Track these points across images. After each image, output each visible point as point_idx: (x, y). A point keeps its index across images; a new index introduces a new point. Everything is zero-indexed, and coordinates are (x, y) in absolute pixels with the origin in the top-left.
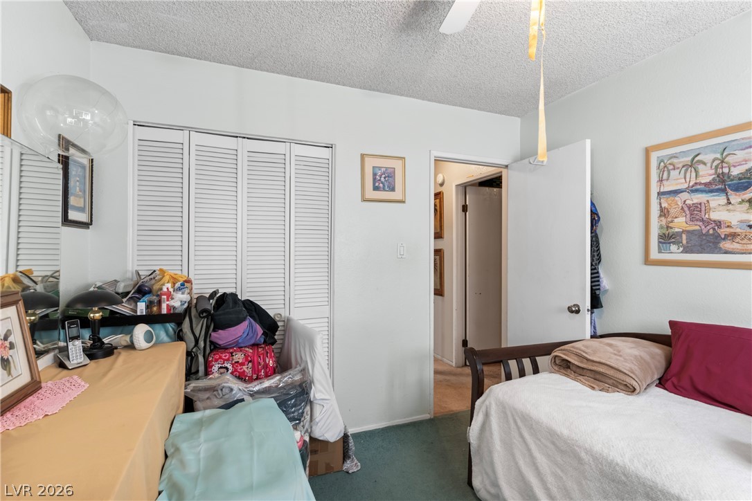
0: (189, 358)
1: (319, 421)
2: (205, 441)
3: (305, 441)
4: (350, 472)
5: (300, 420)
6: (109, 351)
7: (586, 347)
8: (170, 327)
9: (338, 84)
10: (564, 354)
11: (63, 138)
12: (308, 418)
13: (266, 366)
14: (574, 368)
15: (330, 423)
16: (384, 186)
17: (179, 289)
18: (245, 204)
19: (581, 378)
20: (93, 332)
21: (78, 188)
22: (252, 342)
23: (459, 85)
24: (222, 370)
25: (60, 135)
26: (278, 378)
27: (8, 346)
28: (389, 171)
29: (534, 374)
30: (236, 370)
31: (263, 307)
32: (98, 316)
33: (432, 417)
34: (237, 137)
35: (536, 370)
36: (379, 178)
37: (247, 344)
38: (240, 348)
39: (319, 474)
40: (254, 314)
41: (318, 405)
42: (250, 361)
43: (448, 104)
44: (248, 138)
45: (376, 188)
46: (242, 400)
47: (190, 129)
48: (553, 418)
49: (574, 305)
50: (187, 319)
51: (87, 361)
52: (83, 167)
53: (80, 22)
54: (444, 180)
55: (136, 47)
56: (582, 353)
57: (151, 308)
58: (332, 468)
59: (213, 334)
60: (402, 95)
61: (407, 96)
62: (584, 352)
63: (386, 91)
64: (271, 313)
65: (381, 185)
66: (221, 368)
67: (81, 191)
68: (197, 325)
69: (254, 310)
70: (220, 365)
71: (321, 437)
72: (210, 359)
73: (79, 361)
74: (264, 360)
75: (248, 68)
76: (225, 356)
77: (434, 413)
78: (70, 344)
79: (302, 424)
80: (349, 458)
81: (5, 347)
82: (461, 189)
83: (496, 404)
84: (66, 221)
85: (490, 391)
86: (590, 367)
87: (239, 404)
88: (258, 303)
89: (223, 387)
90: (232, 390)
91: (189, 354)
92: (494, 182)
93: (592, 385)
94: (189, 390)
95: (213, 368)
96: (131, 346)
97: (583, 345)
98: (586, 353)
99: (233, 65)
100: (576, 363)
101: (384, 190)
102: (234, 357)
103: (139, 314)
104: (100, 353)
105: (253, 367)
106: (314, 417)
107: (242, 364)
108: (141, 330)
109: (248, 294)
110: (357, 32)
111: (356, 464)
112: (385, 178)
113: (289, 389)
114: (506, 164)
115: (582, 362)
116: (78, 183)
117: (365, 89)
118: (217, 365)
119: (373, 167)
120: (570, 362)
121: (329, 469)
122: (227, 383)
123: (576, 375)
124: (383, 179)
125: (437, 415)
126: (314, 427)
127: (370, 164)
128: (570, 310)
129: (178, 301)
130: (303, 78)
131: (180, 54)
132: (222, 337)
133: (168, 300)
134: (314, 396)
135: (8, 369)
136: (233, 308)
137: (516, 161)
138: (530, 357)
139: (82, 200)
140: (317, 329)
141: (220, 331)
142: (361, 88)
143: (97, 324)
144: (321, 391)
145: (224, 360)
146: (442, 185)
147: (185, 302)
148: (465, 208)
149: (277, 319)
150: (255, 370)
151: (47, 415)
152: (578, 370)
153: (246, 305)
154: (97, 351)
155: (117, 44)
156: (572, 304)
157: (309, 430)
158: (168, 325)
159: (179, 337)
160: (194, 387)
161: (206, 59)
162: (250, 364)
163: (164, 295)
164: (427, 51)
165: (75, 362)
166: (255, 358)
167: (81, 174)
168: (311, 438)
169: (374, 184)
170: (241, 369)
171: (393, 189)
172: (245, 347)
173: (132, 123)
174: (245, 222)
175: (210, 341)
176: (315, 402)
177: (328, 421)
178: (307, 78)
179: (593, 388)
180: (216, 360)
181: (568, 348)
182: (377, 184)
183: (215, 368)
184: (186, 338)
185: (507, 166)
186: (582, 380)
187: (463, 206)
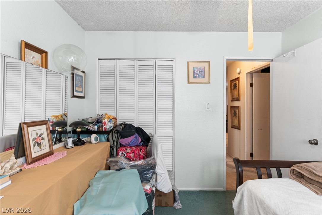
0: (111, 149)
1: (159, 183)
2: (103, 183)
3: (152, 191)
4: (176, 208)
5: (149, 181)
6: (83, 143)
7: (316, 166)
8: (106, 136)
9: (176, 31)
10: (299, 169)
11: (73, 67)
12: (154, 180)
13: (140, 155)
14: (306, 179)
15: (164, 184)
16: (199, 76)
17: (109, 121)
18: (138, 87)
19: (309, 185)
20: (78, 136)
21: (79, 84)
22: (136, 144)
23: (237, 20)
24: (122, 155)
25: (71, 66)
26: (142, 161)
27: (41, 139)
28: (202, 68)
29: (278, 178)
30: (127, 156)
31: (145, 130)
32: (79, 130)
33: (225, 190)
34: (134, 60)
35: (280, 176)
36: (196, 72)
37: (133, 145)
38: (130, 146)
39: (162, 206)
40: (140, 133)
41: (159, 175)
42: (133, 153)
43: (234, 31)
44: (138, 60)
45: (195, 77)
46: (125, 168)
47: (117, 59)
48: (278, 207)
49: (314, 140)
50: (111, 133)
51: (74, 146)
52: (82, 77)
53: (80, 25)
54: (240, 71)
55: (98, 31)
56: (312, 170)
57: (100, 128)
58: (169, 205)
59: (120, 140)
60: (208, 31)
61: (211, 31)
62: (313, 169)
63: (199, 30)
64: (148, 133)
65: (197, 76)
66: (122, 154)
67: (80, 85)
68: (114, 135)
69: (140, 131)
70: (122, 153)
71: (160, 189)
72: (118, 150)
73: (71, 146)
74: (139, 153)
75: (138, 31)
76: (124, 149)
77: (226, 189)
78: (68, 139)
79: (150, 182)
80: (176, 202)
81: (39, 139)
82: (249, 75)
83: (248, 191)
84: (73, 96)
85: (246, 183)
86: (317, 180)
87: (123, 170)
88: (143, 128)
89: (119, 162)
90: (122, 163)
91: (111, 147)
92: (267, 70)
93: (317, 191)
94: (108, 161)
95: (119, 153)
96: (90, 142)
97: (314, 165)
98: (315, 170)
99: (132, 31)
100: (307, 175)
101: (199, 78)
102: (127, 150)
103: (95, 130)
104: (80, 143)
105: (134, 155)
106: (157, 181)
107: (130, 153)
108: (94, 136)
109: (139, 125)
110: (176, 4)
111: (180, 205)
112: (199, 72)
113: (145, 166)
114: (272, 59)
115: (311, 175)
116: (79, 83)
117: (189, 31)
118: (120, 153)
119: (193, 67)
120: (303, 175)
121: (167, 205)
122: (121, 160)
123: (307, 183)
124: (198, 73)
125: (228, 190)
126: (157, 185)
127: (192, 66)
128: (310, 142)
129: (109, 126)
130: (161, 31)
131: (113, 30)
132: (124, 141)
133: (105, 126)
134: (157, 171)
135: (40, 146)
136: (128, 130)
137: (278, 56)
138: (276, 168)
139: (81, 88)
140: (160, 141)
141: (122, 139)
142: (187, 31)
143: (79, 133)
144: (160, 169)
145: (123, 151)
146: (239, 73)
147: (112, 127)
148: (252, 85)
149: (150, 136)
150: (135, 157)
151: (45, 164)
152: (308, 180)
153: (137, 129)
154: (78, 143)
155: (93, 31)
156: (313, 139)
157: (155, 186)
158: (105, 135)
159: (108, 140)
160: (111, 160)
161: (122, 30)
162: (133, 154)
163: (104, 123)
164: (213, 6)
165: (69, 146)
166: (135, 151)
167: (81, 79)
168: (156, 189)
169: (194, 75)
170: (129, 155)
171: (204, 77)
172: (133, 146)
173: (98, 59)
174: (138, 95)
175: (119, 143)
176: (157, 174)
177: (164, 183)
178: (162, 31)
179: (317, 193)
180: (120, 151)
181: (302, 166)
182: (195, 75)
183: (120, 154)
184: (110, 141)
185: (272, 60)
186: (310, 186)
187: (251, 84)
